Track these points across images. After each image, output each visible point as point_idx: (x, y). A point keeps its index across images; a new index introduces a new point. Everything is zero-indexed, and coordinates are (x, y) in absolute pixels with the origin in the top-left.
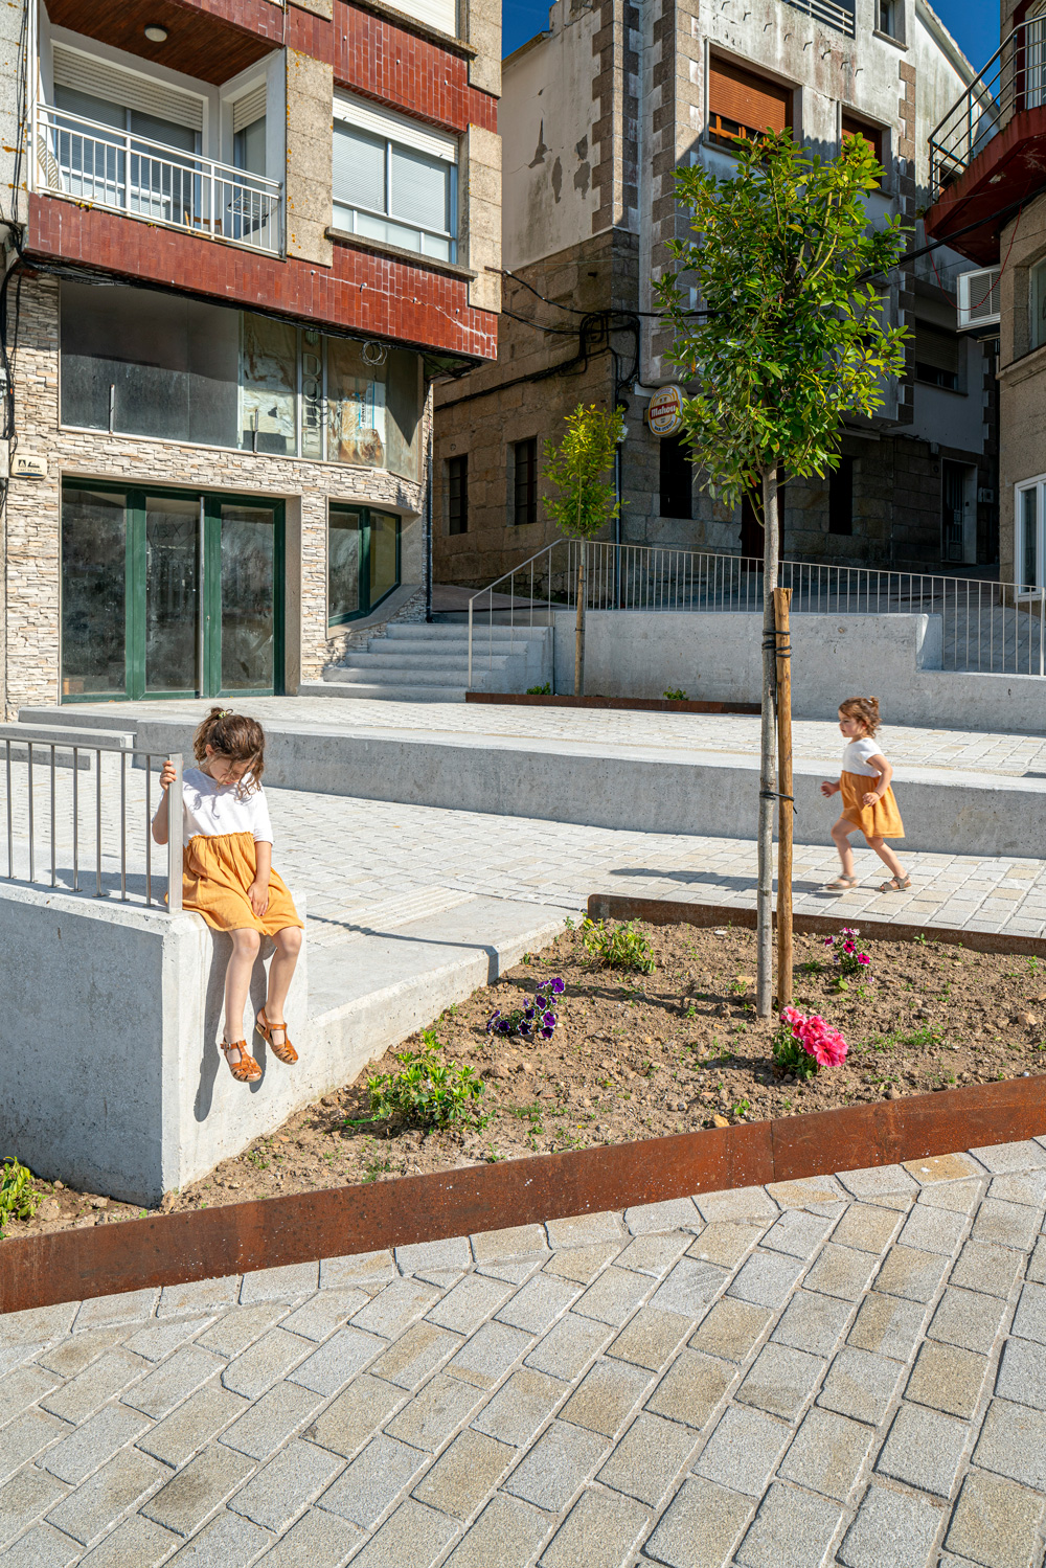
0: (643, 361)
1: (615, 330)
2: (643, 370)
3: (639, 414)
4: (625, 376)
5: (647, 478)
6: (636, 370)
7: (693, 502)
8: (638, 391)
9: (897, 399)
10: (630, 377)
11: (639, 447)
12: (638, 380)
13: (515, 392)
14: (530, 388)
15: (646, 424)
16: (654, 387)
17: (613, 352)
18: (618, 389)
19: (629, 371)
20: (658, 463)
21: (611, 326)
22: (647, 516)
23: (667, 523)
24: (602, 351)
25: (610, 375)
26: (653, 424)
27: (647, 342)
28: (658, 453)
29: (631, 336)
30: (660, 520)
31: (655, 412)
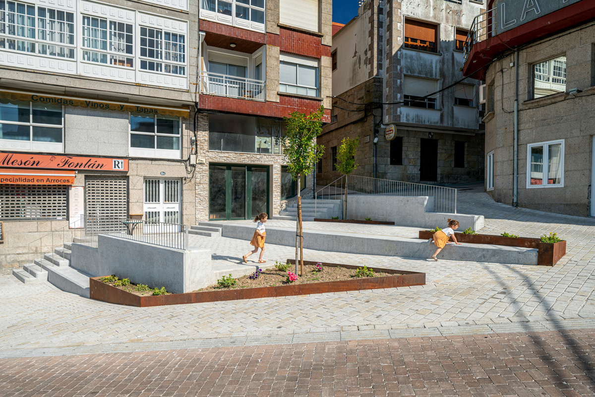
0: (384, 117)
1: (374, 108)
2: (383, 120)
3: (383, 134)
4: (378, 122)
5: (385, 153)
6: (382, 120)
7: (403, 160)
8: (382, 126)
9: (478, 122)
10: (380, 122)
11: (383, 144)
12: (382, 123)
13: (349, 127)
14: (353, 126)
15: (385, 136)
16: (387, 125)
17: (374, 115)
18: (375, 126)
19: (379, 120)
20: (389, 148)
21: (373, 107)
22: (385, 165)
23: (393, 167)
24: (371, 115)
25: (373, 122)
26: (387, 136)
27: (385, 111)
28: (389, 145)
29: (380, 110)
30: (390, 166)
31: (387, 133)
